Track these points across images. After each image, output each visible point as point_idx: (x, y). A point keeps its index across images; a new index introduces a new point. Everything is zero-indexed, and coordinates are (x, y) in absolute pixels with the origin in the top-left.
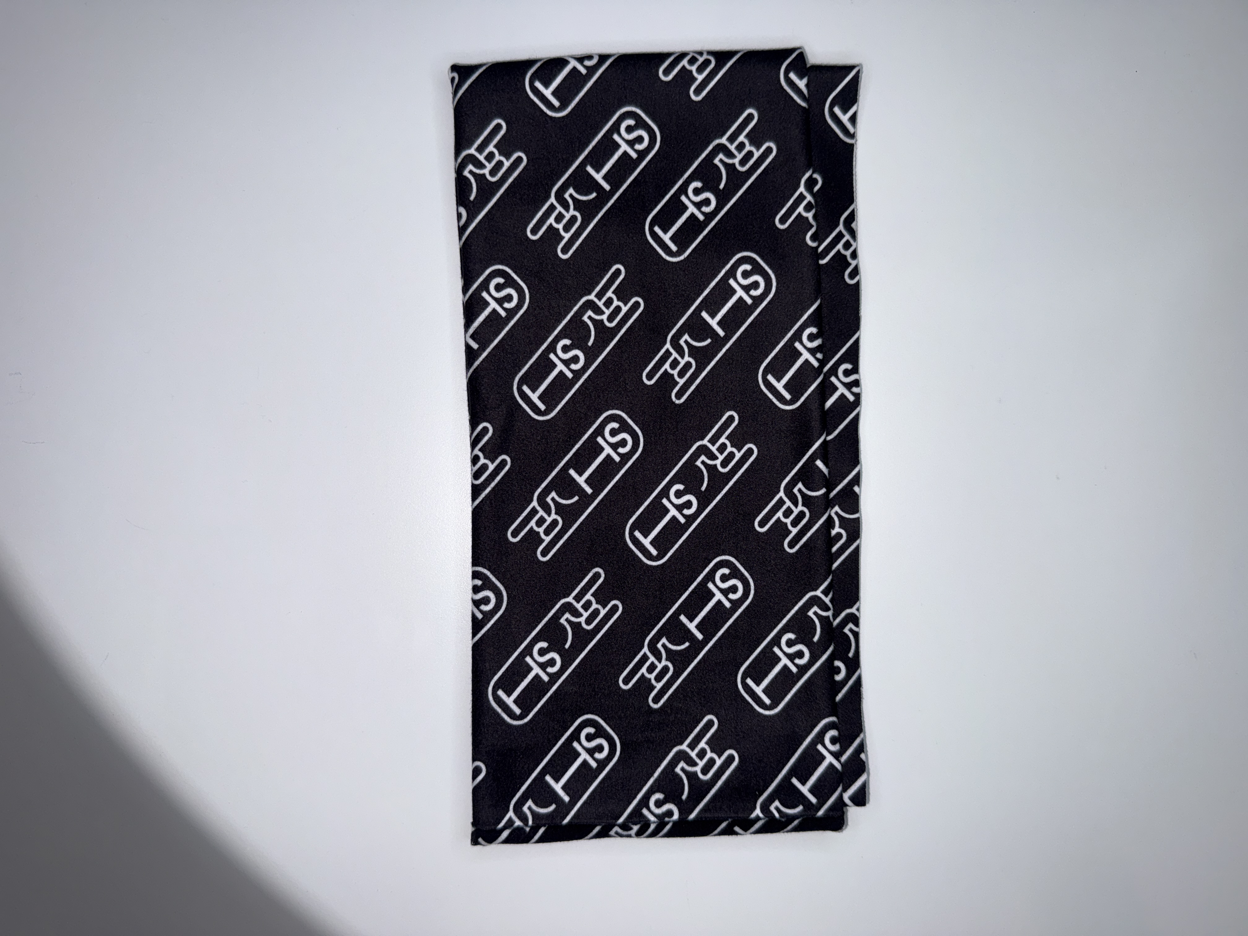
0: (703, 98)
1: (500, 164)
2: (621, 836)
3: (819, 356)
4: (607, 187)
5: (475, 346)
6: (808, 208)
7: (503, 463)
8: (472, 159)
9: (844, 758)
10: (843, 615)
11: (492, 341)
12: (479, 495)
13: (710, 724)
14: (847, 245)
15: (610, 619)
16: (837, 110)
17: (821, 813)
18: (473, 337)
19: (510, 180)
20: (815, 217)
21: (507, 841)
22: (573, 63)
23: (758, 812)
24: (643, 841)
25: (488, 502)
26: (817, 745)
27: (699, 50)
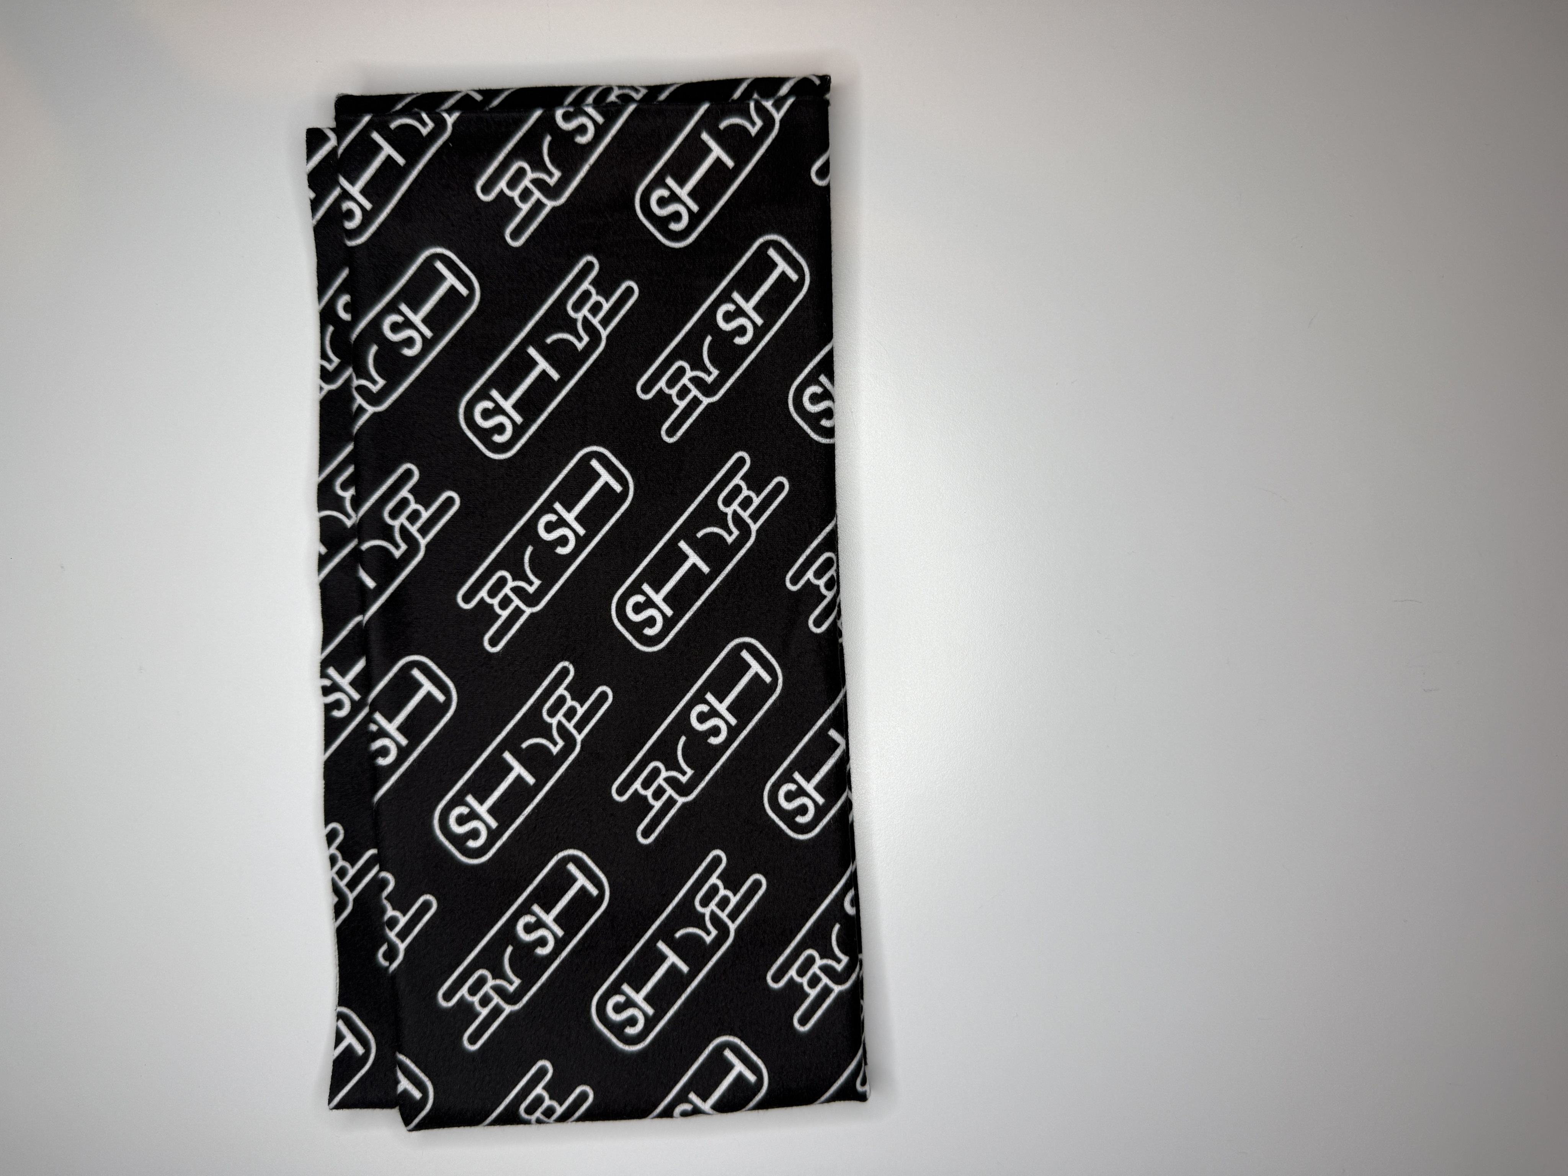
0: (535, 1063)
1: (802, 972)
2: (632, 88)
3: (373, 728)
4: (661, 945)
5: (833, 733)
6: (392, 922)
7: (795, 580)
8: (838, 978)
9: (336, 192)
10: (340, 382)
11: (810, 740)
13: (515, 235)
14: (342, 873)
15: (653, 375)
16: (360, 1050)
17: (366, 119)
18: (836, 745)
19: (788, 951)
20: (383, 911)
21: (782, 81)
22: (706, 1106)
23: (450, 120)
24: (603, 80)
25: (814, 528)
26: (372, 209)
27: (542, 1126)
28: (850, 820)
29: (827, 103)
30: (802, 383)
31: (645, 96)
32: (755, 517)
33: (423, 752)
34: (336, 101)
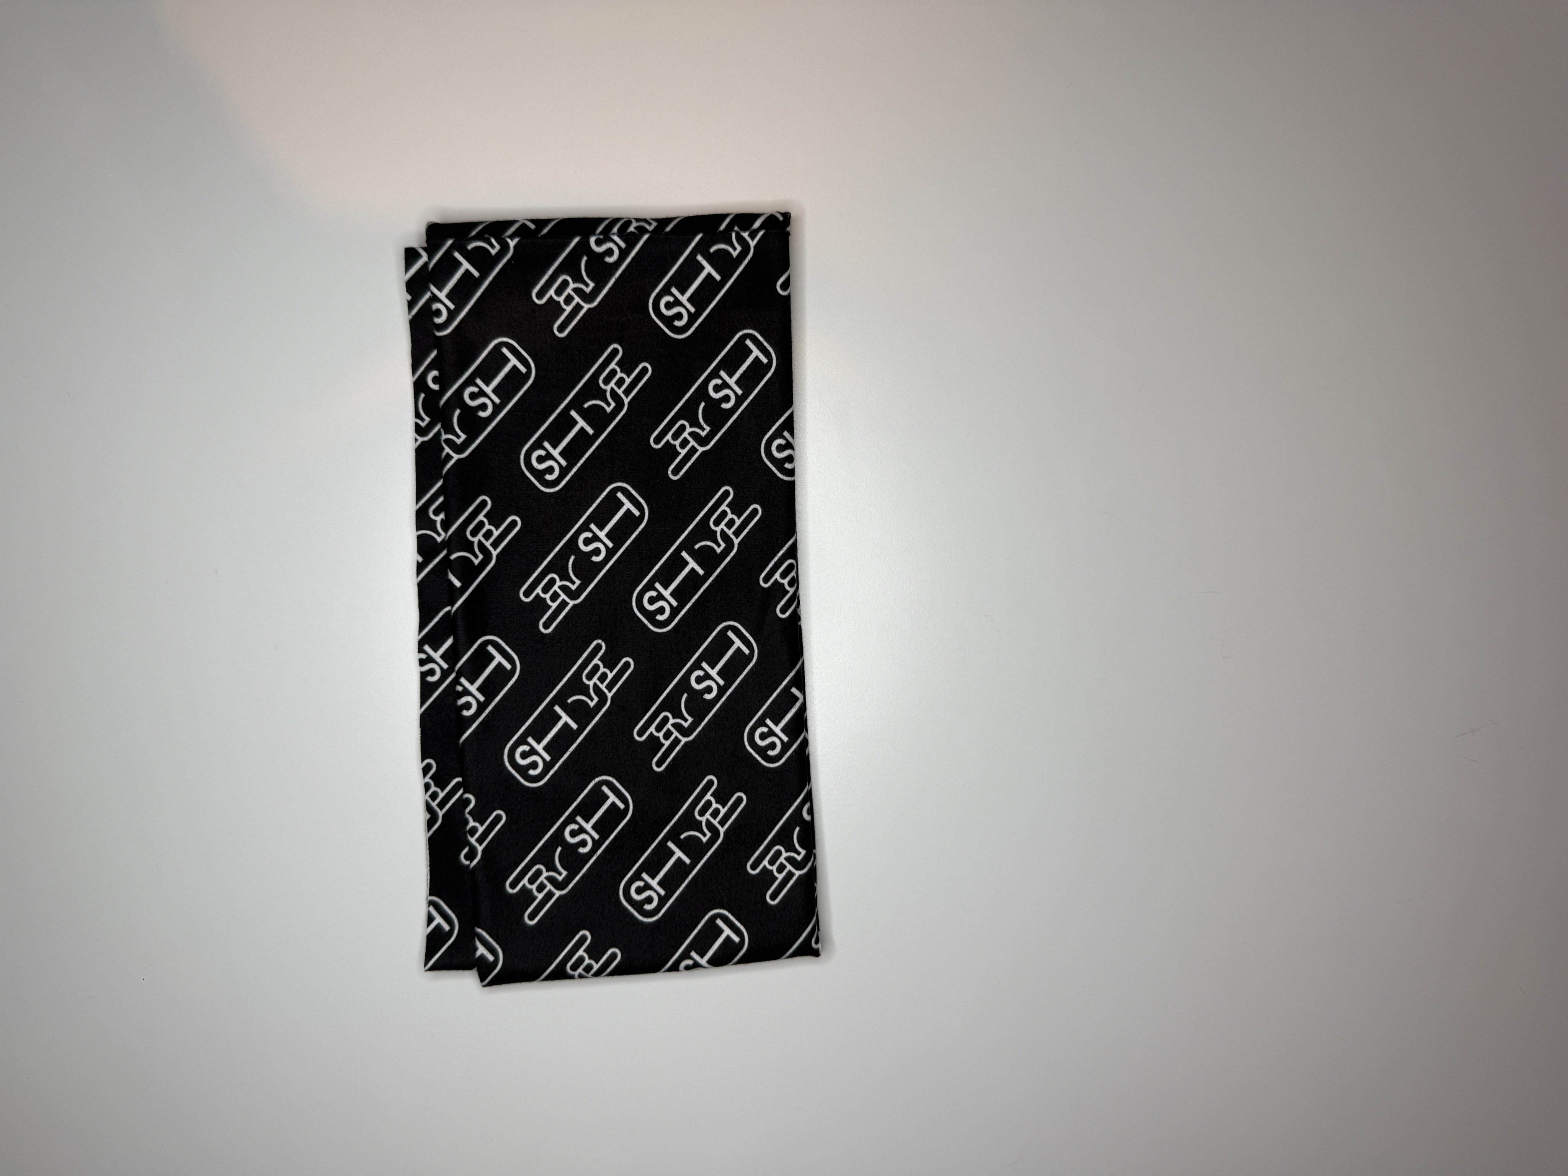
0: (578, 933)
1: (772, 862)
2: (645, 220)
3: (460, 688)
4: (670, 845)
5: (794, 690)
6: (473, 831)
7: (766, 580)
8: (798, 865)
9: (428, 295)
10: (431, 435)
11: (778, 695)
12: (788, 550)
13: (561, 328)
14: (434, 796)
15: (662, 430)
16: (446, 927)
17: (450, 242)
18: (797, 699)
19: (762, 847)
20: (467, 822)
21: (756, 216)
22: (703, 961)
23: (512, 243)
24: (625, 214)
25: (780, 542)
26: (455, 309)
27: (583, 980)
28: (807, 753)
29: (788, 234)
30: (771, 437)
31: (656, 228)
32: (737, 533)
33: (495, 706)
34: (427, 229)
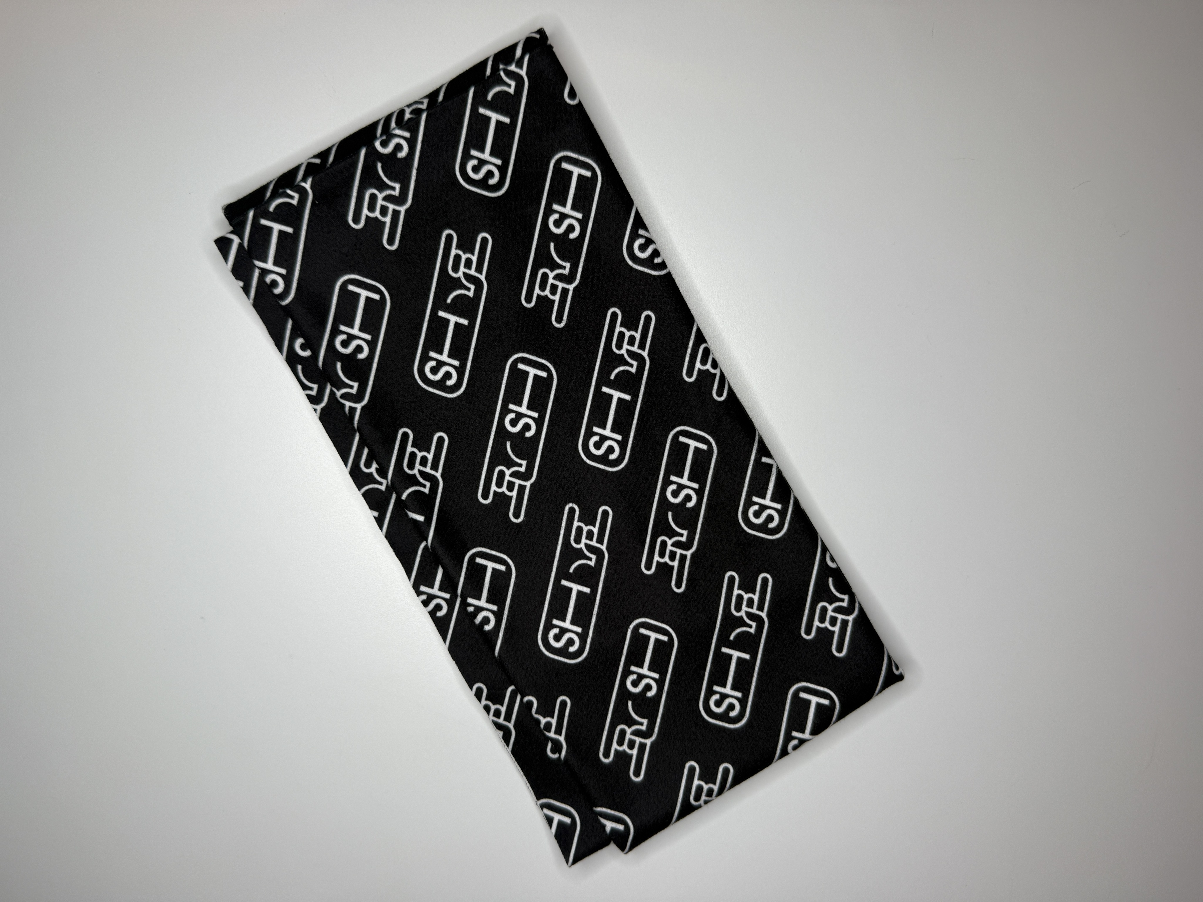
0: (684, 767)
1: (822, 620)
2: (416, 102)
3: (471, 609)
4: (725, 650)
5: (765, 460)
6: (548, 726)
7: (690, 374)
8: (848, 611)
9: (257, 273)
10: (326, 399)
11: (752, 472)
12: (696, 337)
13: (391, 241)
14: (497, 714)
15: (528, 288)
16: (568, 820)
17: (251, 214)
19: (807, 612)
20: (538, 722)
21: (513, 47)
22: (806, 735)
23: (307, 186)
24: (395, 107)
25: (685, 333)
26: (287, 272)
27: (709, 804)
28: (803, 512)
29: (551, 47)
30: (628, 242)
31: (429, 104)
32: (642, 346)
33: (510, 608)
34: (225, 212)
